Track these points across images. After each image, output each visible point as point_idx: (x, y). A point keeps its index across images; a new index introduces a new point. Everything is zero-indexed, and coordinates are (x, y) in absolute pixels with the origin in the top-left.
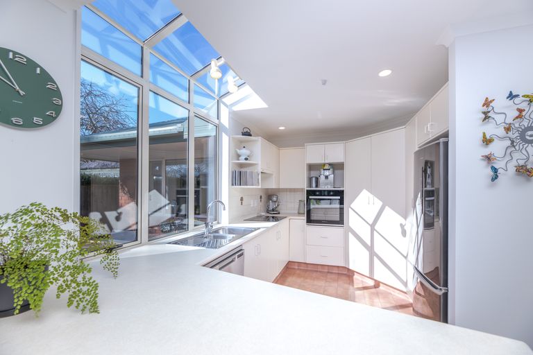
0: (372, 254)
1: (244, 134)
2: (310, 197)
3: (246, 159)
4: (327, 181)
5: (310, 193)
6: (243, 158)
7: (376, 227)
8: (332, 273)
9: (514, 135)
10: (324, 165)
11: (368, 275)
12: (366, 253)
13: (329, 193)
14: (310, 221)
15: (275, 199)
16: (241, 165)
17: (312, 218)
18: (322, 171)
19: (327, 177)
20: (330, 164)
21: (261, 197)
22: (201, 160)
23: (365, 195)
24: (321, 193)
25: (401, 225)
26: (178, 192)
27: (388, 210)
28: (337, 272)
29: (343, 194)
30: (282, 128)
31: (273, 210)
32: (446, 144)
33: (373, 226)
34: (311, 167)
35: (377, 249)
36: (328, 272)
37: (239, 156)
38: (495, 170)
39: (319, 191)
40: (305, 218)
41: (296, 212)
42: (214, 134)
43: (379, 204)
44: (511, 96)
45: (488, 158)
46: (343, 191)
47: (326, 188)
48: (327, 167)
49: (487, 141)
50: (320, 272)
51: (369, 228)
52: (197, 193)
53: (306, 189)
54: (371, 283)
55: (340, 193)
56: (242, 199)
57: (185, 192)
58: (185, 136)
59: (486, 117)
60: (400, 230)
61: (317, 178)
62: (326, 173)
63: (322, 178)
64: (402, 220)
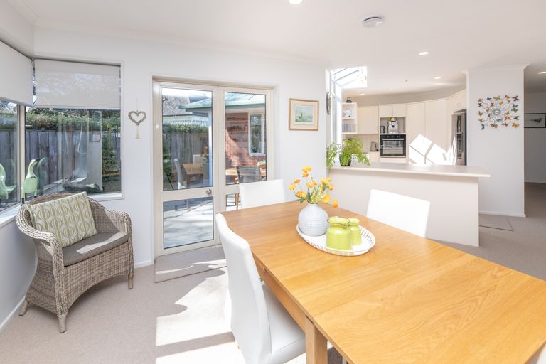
1: (348, 102)
2: (382, 139)
3: (349, 116)
4: (393, 129)
5: (382, 137)
7: (427, 157)
9: (490, 112)
10: (391, 118)
13: (395, 136)
14: (382, 154)
16: (347, 120)
17: (385, 153)
18: (390, 122)
19: (393, 126)
20: (394, 118)
23: (420, 138)
24: (390, 136)
25: (444, 155)
27: (435, 145)
30: (362, 94)
32: (466, 114)
33: (425, 156)
34: (382, 119)
37: (345, 115)
38: (483, 125)
41: (369, 150)
43: (430, 142)
44: (488, 99)
45: (481, 121)
47: (394, 133)
48: (393, 120)
49: (481, 114)
51: (423, 158)
53: (380, 134)
55: (404, 136)
59: (480, 105)
60: (442, 157)
61: (384, 127)
62: (393, 124)
63: (390, 126)
64: (444, 152)
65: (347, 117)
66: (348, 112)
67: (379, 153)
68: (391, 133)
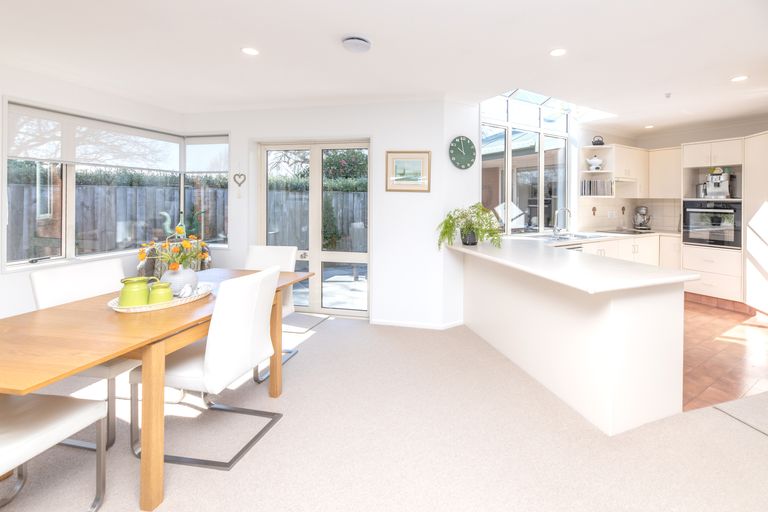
1: (595, 143)
2: (688, 210)
3: (597, 168)
4: (717, 190)
5: (688, 204)
6: (593, 168)
8: (723, 309)
10: (714, 168)
13: (718, 205)
14: (687, 239)
15: (643, 211)
16: (593, 174)
17: (691, 236)
18: (710, 178)
19: (716, 185)
20: (722, 168)
21: (623, 209)
22: (551, 167)
26: (530, 202)
28: (732, 309)
29: (741, 208)
31: (641, 225)
37: (590, 165)
42: (563, 146)
46: (740, 203)
48: (717, 171)
52: (547, 202)
53: (683, 199)
55: (737, 206)
56: (594, 209)
57: (536, 202)
58: (537, 150)
63: (710, 185)
65: (593, 170)
66: (596, 161)
67: (680, 235)
68: (711, 198)
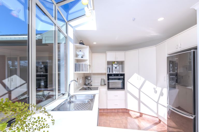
0: (140, 102)
1: (80, 43)
3: (82, 57)
4: (116, 69)
5: (109, 75)
6: (80, 56)
7: (141, 90)
8: (119, 112)
10: (114, 62)
11: (138, 111)
12: (137, 102)
14: (109, 88)
15: (89, 78)
18: (114, 65)
19: (116, 68)
20: (117, 62)
21: (83, 78)
23: (136, 76)
25: (154, 88)
27: (147, 82)
28: (121, 111)
29: (124, 76)
30: (95, 43)
31: (89, 84)
33: (140, 90)
34: (109, 63)
35: (141, 99)
36: (118, 112)
37: (77, 55)
39: (113, 74)
40: (107, 87)
41: (100, 84)
43: (143, 79)
46: (124, 74)
47: (117, 73)
48: (116, 63)
50: (114, 112)
51: (138, 90)
53: (107, 73)
54: (138, 114)
58: (44, 42)
60: (154, 90)
61: (110, 68)
62: (116, 66)
63: (114, 68)
64: (155, 86)
65: (79, 58)
66: (80, 53)
67: (106, 87)
68: (114, 73)
